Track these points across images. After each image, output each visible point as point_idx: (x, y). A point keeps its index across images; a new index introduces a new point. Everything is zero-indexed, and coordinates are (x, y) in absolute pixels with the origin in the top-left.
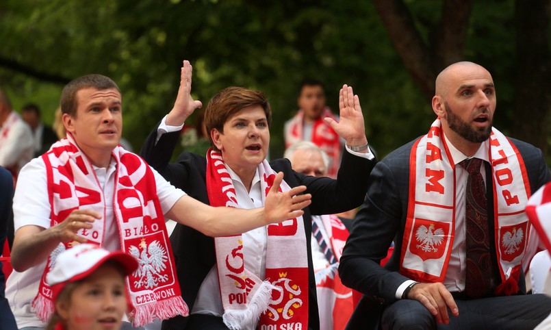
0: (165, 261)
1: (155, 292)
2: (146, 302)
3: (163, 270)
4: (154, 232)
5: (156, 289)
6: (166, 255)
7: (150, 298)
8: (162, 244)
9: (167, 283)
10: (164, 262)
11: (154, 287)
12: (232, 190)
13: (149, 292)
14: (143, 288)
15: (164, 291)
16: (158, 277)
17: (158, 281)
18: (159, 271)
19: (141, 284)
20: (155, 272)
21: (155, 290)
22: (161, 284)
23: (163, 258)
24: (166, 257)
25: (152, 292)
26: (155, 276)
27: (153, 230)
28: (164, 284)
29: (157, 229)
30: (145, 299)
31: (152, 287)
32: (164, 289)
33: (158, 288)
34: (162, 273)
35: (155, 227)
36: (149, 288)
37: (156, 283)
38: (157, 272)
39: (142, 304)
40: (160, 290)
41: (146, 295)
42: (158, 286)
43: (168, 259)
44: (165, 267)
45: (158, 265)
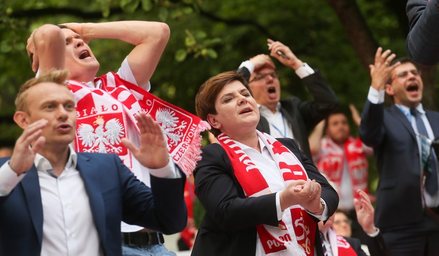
0: (174, 114)
1: (185, 140)
2: (183, 155)
3: (178, 121)
4: (151, 106)
5: (184, 138)
6: (171, 110)
7: (183, 149)
8: (163, 107)
9: (187, 125)
10: (174, 117)
11: (181, 138)
12: (247, 158)
13: (180, 145)
14: (173, 148)
15: (190, 133)
16: (178, 130)
17: (181, 132)
18: (175, 125)
19: (170, 147)
20: (173, 130)
21: (183, 140)
22: (184, 131)
23: (171, 115)
24: (172, 112)
25: (183, 143)
26: (176, 132)
27: (150, 105)
28: (186, 128)
29: (151, 102)
30: (180, 153)
31: (180, 140)
32: (189, 131)
33: (185, 135)
34: (179, 124)
35: (149, 103)
36: (179, 143)
37: (180, 134)
38: (175, 127)
39: (180, 159)
40: (187, 135)
41: (179, 150)
42: (184, 134)
43: (175, 112)
44: (178, 118)
45: (172, 123)
